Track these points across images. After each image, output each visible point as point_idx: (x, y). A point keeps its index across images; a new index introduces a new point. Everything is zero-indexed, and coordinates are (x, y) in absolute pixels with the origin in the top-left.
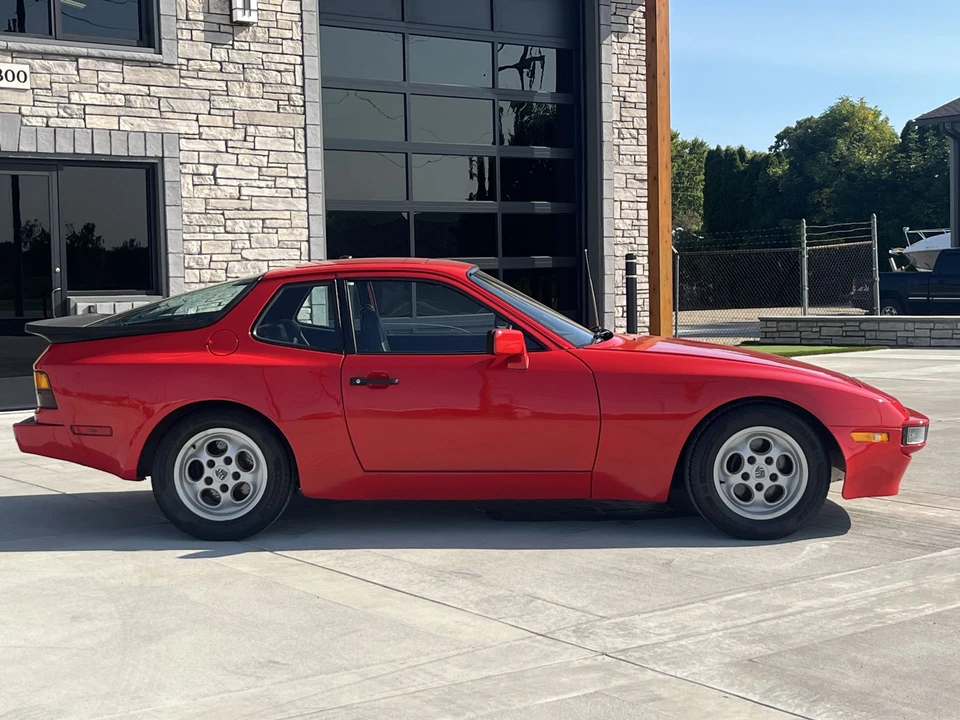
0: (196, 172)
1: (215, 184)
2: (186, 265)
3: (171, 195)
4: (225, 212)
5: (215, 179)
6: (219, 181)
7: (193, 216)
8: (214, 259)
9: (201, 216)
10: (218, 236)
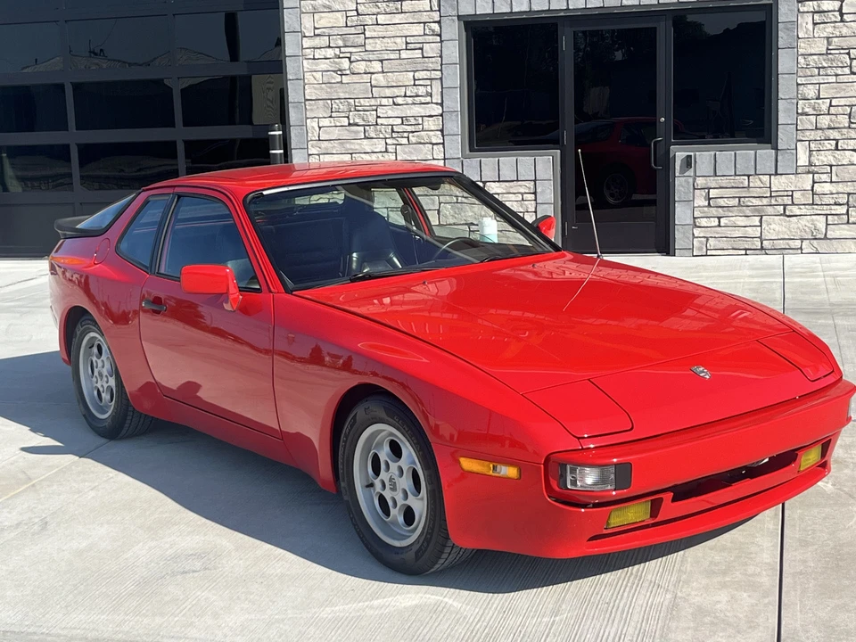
0: (817, 9)
1: (842, 21)
2: (800, 111)
3: (785, 37)
4: (851, 51)
5: (842, 15)
6: (845, 16)
7: (810, 58)
8: (833, 104)
9: (821, 57)
10: (841, 79)
